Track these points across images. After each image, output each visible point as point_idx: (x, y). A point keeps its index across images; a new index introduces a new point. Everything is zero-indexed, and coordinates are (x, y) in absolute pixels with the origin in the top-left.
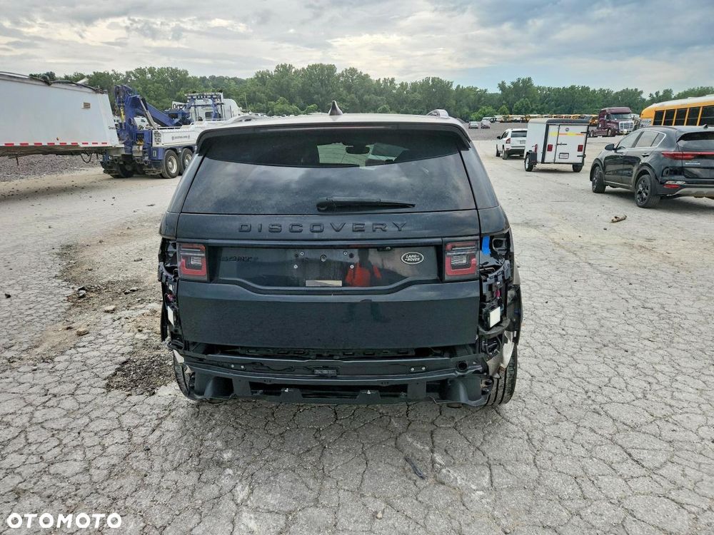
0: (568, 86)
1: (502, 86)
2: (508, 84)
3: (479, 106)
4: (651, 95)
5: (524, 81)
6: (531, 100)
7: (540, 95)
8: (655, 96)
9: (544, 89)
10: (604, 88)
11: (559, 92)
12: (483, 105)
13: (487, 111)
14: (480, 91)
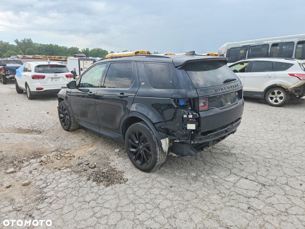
0: (49, 44)
1: (17, 41)
2: (20, 41)
3: (6, 50)
4: (82, 50)
5: (28, 40)
6: (33, 49)
7: (37, 46)
8: (83, 50)
9: (38, 44)
10: (64, 46)
11: (46, 46)
12: (8, 50)
13: (11, 53)
14: (5, 43)
